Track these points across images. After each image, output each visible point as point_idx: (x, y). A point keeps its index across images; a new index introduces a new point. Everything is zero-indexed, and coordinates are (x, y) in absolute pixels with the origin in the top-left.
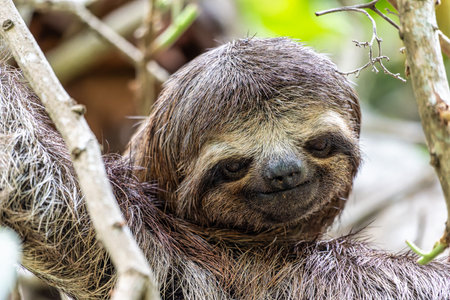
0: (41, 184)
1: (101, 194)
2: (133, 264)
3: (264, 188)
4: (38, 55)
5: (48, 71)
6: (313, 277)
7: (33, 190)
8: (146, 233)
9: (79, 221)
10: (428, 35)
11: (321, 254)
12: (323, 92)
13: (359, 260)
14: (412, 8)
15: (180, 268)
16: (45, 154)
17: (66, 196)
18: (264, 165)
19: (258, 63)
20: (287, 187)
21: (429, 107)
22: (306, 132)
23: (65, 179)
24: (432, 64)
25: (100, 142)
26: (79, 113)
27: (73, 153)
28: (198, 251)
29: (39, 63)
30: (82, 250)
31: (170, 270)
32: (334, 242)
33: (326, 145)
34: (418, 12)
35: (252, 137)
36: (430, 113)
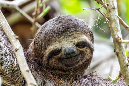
0: (6, 58)
1: (23, 62)
2: (32, 82)
3: (65, 57)
4: (6, 22)
5: (9, 26)
6: (82, 85)
7: (4, 60)
8: (35, 72)
9: (17, 69)
10: (116, 18)
11: (84, 79)
12: (81, 30)
13: (95, 80)
14: (111, 11)
15: (44, 82)
16: (7, 50)
17: (13, 62)
18: (65, 51)
19: (62, 22)
20: (71, 57)
21: (115, 39)
22: (76, 41)
23: (13, 57)
24: (117, 27)
25: (23, 47)
26: (17, 39)
27: (15, 50)
28: (49, 77)
29: (6, 24)
30: (17, 77)
31: (42, 82)
32: (88, 75)
33: (82, 45)
34: (113, 12)
35: (61, 43)
36: (116, 40)
